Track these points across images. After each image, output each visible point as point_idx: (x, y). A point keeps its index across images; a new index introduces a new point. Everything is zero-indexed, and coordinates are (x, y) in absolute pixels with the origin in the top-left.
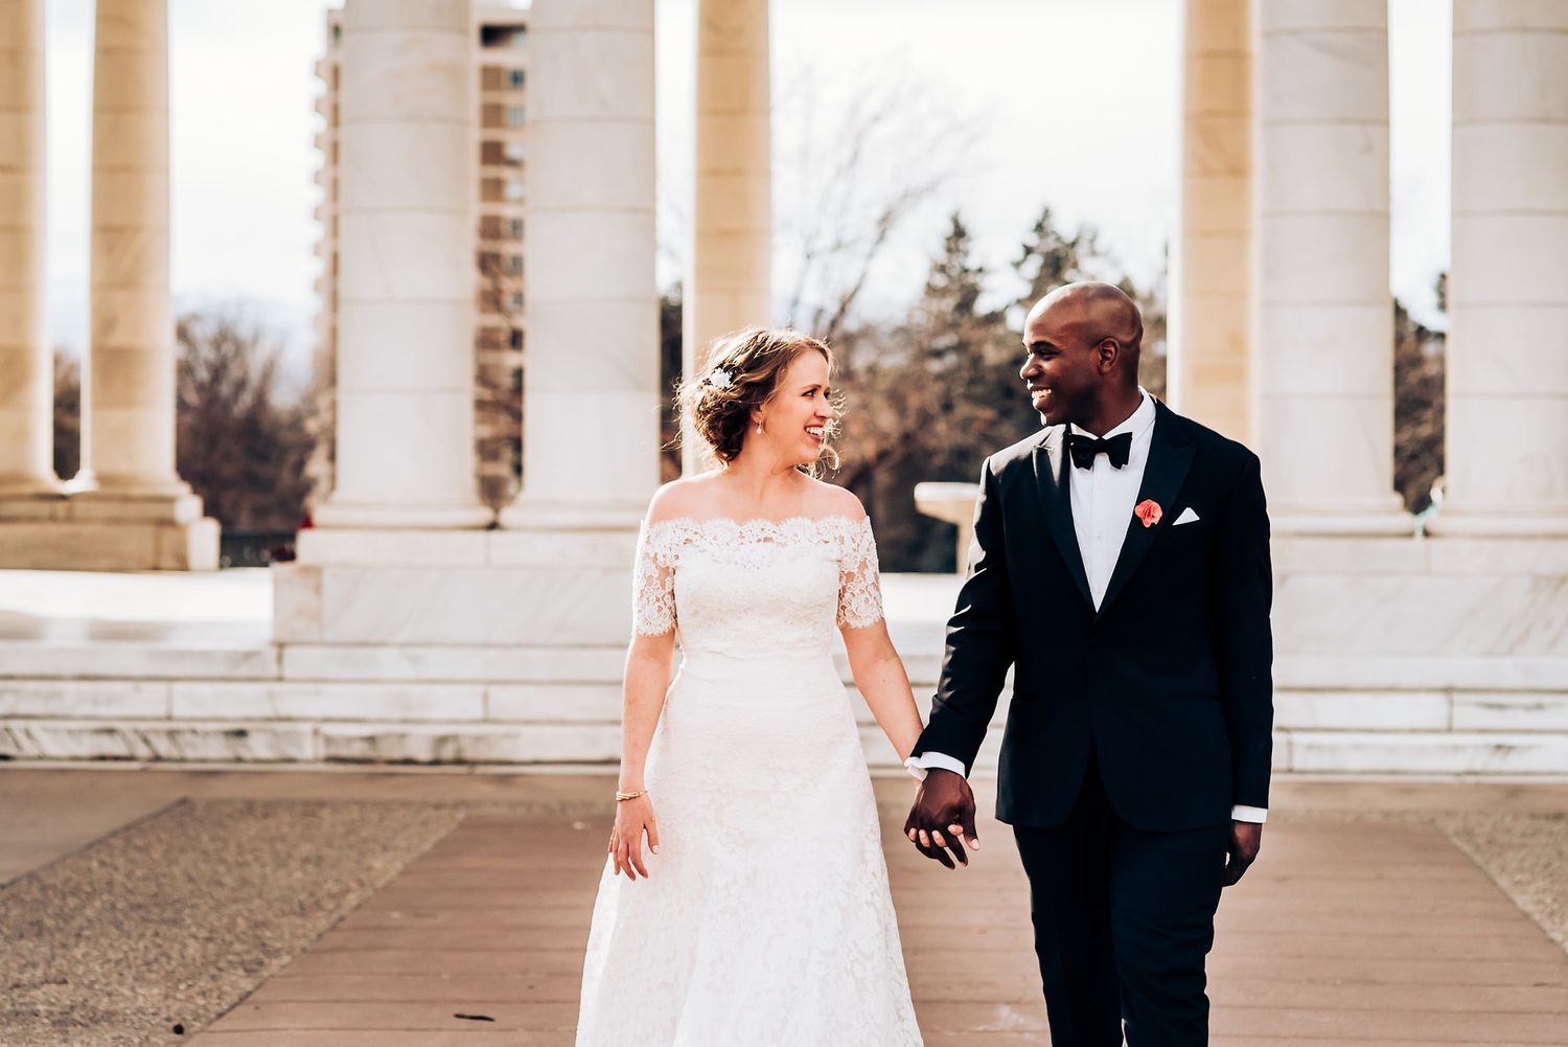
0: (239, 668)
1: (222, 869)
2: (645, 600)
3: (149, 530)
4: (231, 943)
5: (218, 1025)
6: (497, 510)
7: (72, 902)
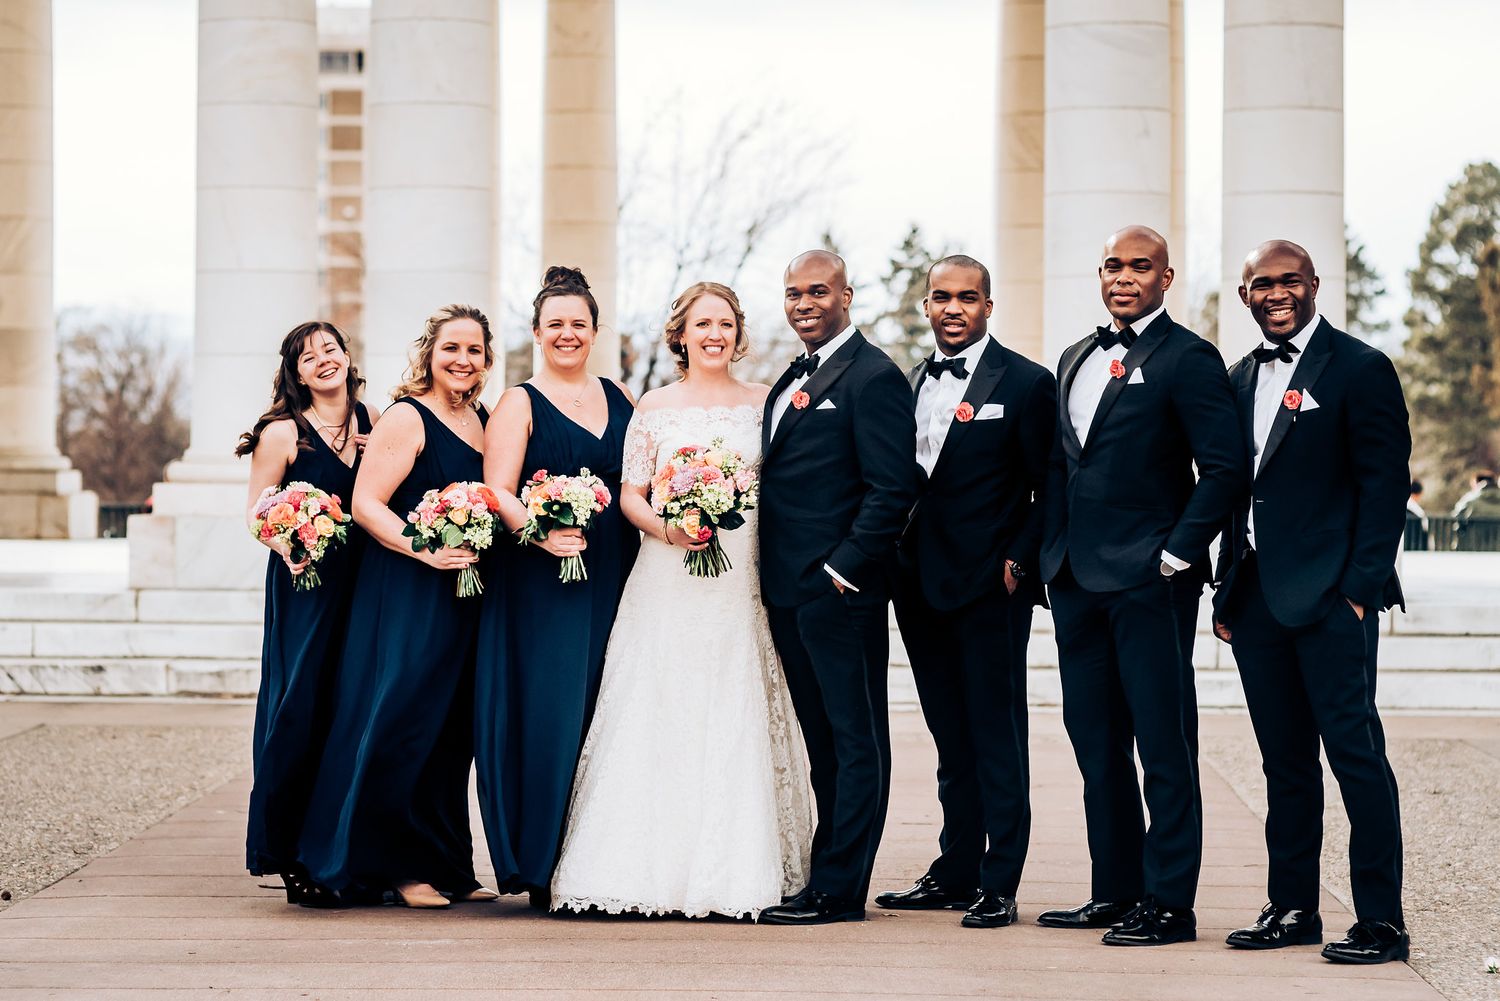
0: (97, 610)
1: (67, 777)
3: (33, 499)
4: (66, 833)
5: (41, 894)
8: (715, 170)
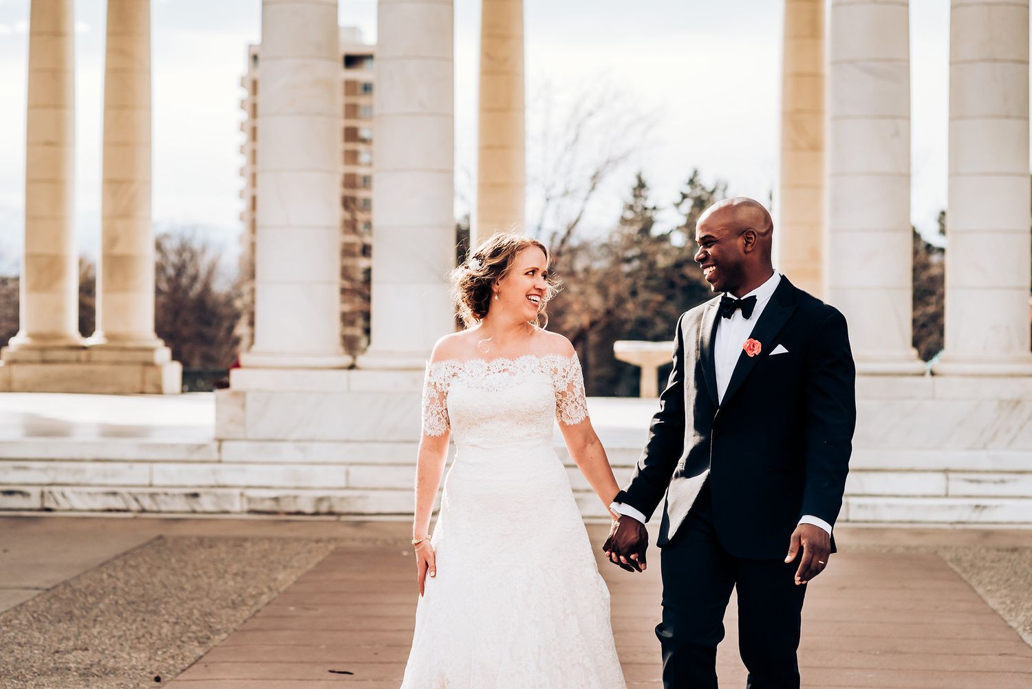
0: (194, 454)
1: (184, 580)
2: (429, 414)
3: (138, 368)
4: (190, 626)
5: (181, 677)
6: (354, 358)
7: (91, 599)
8: (571, 136)
